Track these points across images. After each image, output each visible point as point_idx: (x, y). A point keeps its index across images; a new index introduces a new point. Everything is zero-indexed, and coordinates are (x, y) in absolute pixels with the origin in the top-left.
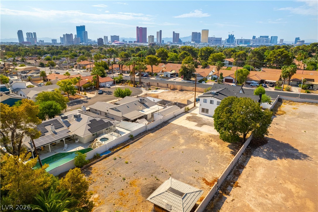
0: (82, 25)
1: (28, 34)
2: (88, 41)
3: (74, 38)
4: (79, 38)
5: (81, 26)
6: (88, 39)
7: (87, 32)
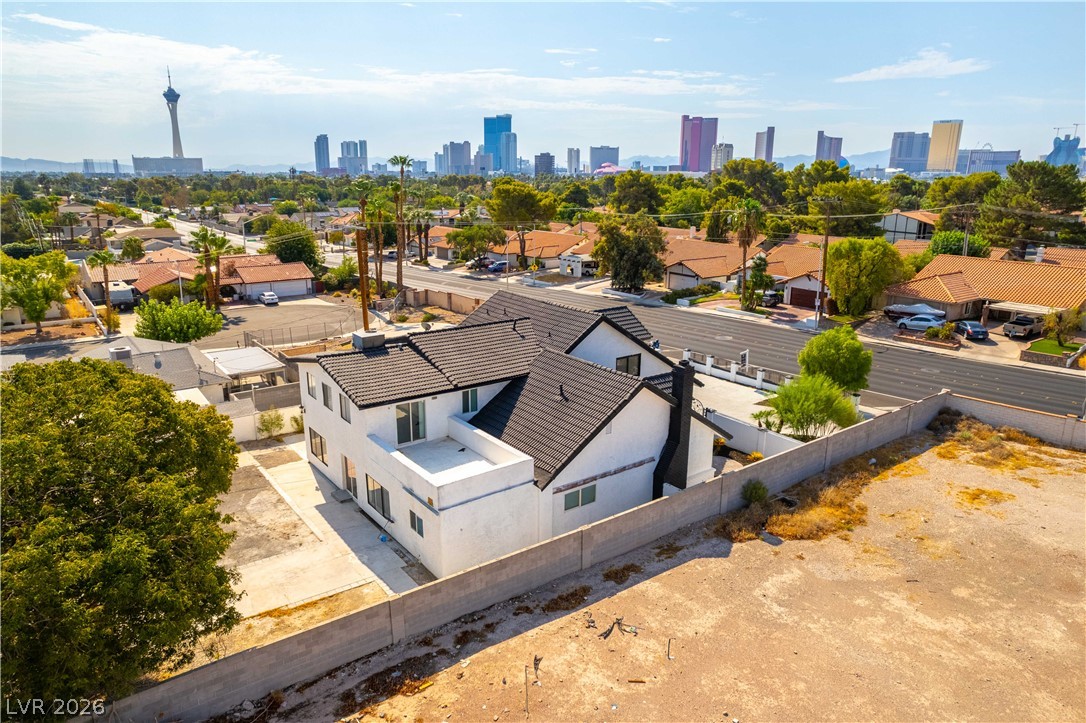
0: (501, 114)
1: (346, 146)
2: (519, 166)
3: (472, 157)
4: (489, 156)
5: (498, 117)
6: (518, 157)
7: (515, 135)
